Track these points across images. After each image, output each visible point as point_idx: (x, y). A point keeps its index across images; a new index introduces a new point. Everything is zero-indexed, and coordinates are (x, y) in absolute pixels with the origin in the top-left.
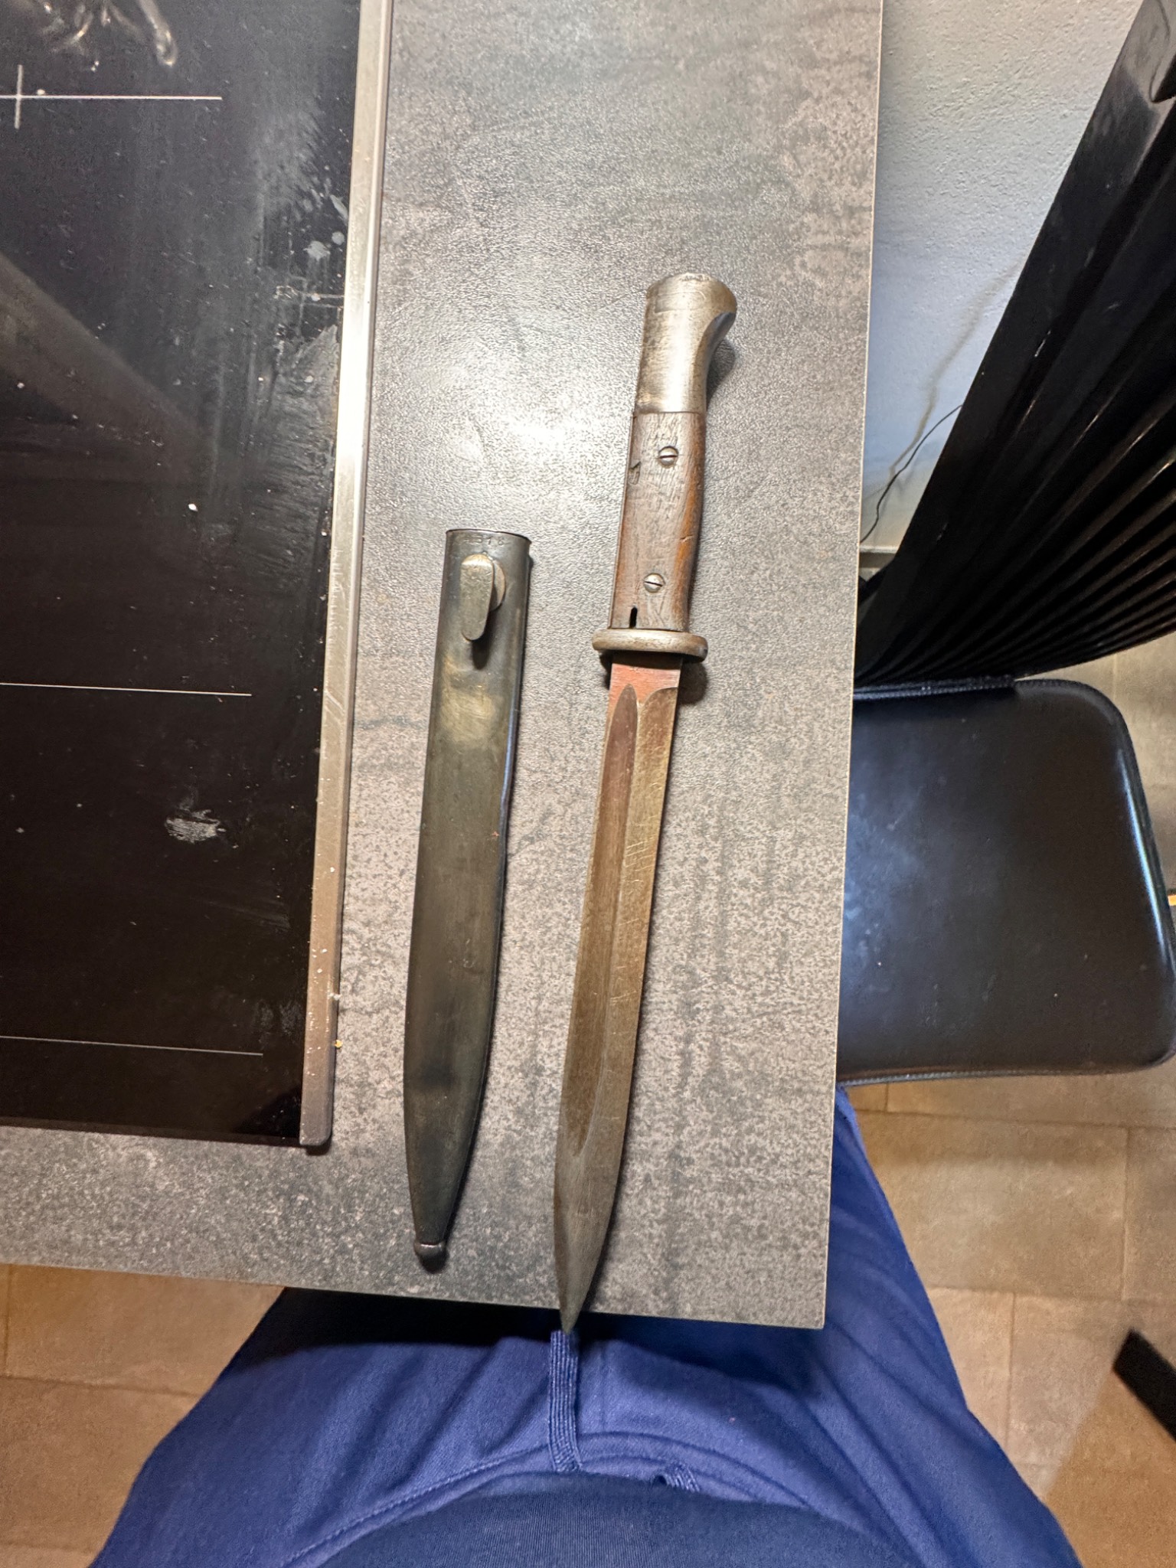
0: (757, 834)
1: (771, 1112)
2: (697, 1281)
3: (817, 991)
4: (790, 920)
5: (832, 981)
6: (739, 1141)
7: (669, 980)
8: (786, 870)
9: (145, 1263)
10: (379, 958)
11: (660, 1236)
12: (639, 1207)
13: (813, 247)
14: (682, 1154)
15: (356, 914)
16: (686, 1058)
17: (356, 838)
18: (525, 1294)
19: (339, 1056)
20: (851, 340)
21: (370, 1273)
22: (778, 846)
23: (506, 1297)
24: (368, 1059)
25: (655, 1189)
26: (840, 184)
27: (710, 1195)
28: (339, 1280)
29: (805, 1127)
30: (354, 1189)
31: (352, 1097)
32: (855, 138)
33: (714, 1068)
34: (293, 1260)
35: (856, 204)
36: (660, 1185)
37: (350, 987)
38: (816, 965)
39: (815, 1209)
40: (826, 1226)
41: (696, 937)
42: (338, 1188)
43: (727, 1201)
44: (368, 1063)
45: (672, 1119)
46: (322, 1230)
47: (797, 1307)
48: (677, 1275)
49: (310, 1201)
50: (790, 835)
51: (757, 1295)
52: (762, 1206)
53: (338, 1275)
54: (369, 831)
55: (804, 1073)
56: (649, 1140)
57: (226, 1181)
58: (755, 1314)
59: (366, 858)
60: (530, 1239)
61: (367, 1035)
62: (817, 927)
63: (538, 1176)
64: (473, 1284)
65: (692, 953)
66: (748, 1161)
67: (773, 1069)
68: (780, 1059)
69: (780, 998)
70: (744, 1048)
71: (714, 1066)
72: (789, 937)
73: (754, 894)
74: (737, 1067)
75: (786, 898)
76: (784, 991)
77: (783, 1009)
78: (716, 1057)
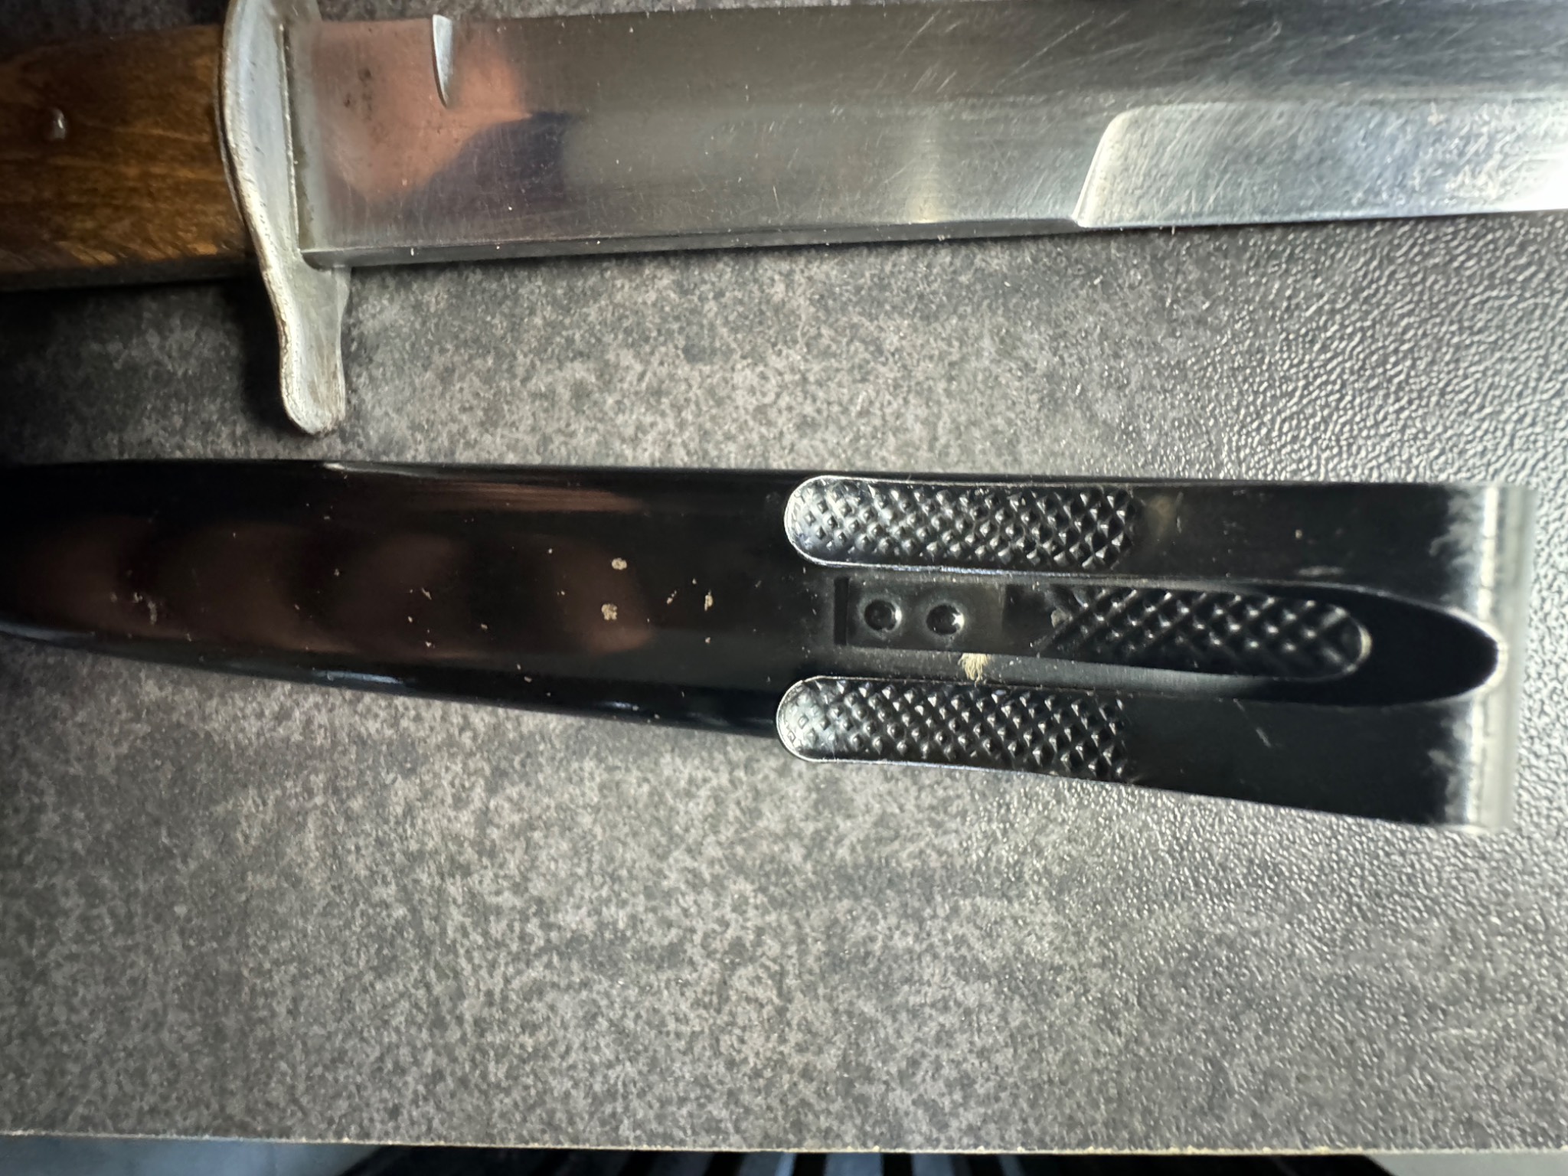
67: (264, 949)
68: (293, 969)
69: (470, 959)
70: (302, 850)
71: (238, 765)
72: (668, 974)
73: (799, 836)
74: (247, 838)
75: (803, 953)
76: (493, 965)
77: (437, 967)
78: (263, 766)
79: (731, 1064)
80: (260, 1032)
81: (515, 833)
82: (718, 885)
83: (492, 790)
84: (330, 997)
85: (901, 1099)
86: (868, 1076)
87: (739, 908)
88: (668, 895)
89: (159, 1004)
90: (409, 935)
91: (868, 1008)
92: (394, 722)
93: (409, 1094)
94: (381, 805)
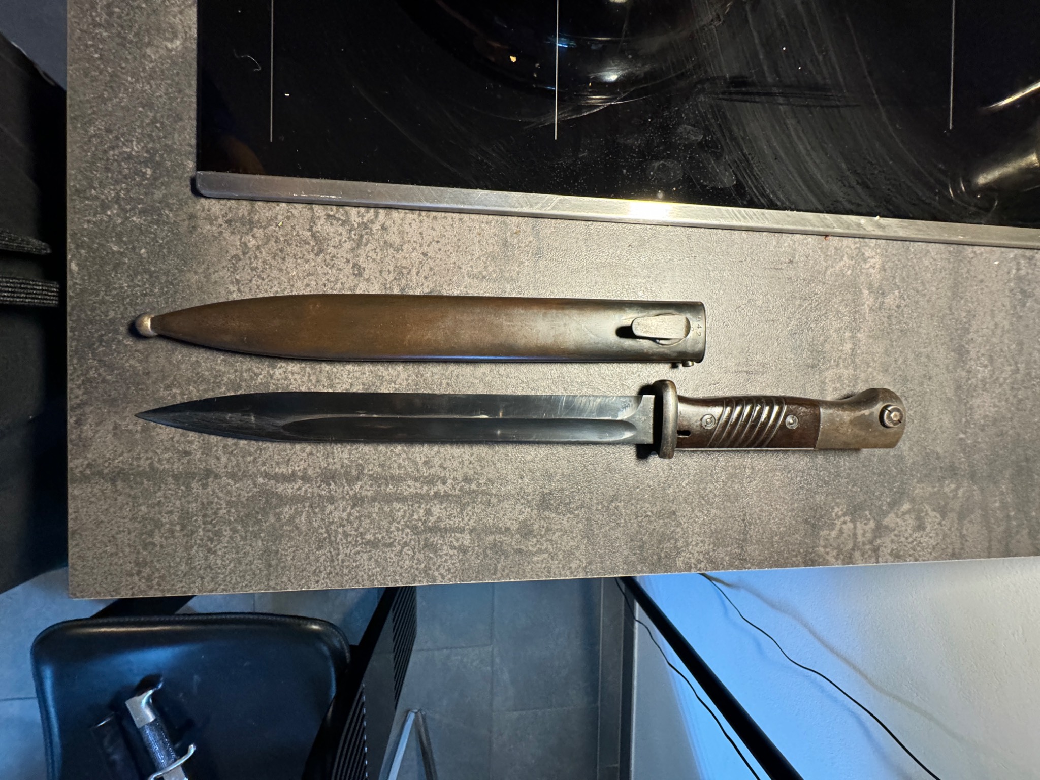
0: (466, 519)
1: (251, 545)
2: (103, 497)
3: (350, 572)
4: (403, 548)
5: (358, 583)
6: (225, 523)
7: (352, 461)
8: (440, 542)
9: (78, 33)
10: (357, 237)
11: (139, 466)
12: (163, 448)
13: (855, 528)
14: (211, 480)
15: (391, 218)
16: (290, 478)
17: (450, 219)
18: (79, 360)
19: (274, 204)
20: (799, 558)
21: (86, 229)
22: (458, 535)
23: (74, 344)
24: (273, 228)
25: (179, 460)
26: (892, 541)
27: (178, 503)
28: (77, 202)
29: (241, 572)
30: (160, 215)
31: (240, 215)
32: (919, 549)
33: (283, 500)
34: (93, 163)
35: (881, 553)
36: (183, 463)
37: (331, 213)
38: (369, 570)
39: (173, 585)
40: (159, 595)
41: (387, 480)
42: (160, 203)
43: (173, 517)
44: (270, 228)
45: (240, 470)
46: (122, 189)
47: (87, 578)
48: (106, 481)
49: (147, 179)
50: (466, 543)
51: (95, 545)
52: (172, 545)
53: (82, 202)
54: (456, 229)
55: (283, 568)
56: (220, 453)
57: (158, 107)
58: (77, 545)
59: (436, 228)
60: (127, 361)
61: (293, 227)
62: (399, 568)
63: (183, 366)
64: (83, 316)
65: (374, 479)
66: (209, 531)
67: (286, 544)
68: (294, 549)
69: (342, 545)
70: (300, 521)
71: (285, 500)
72: (389, 549)
73: (421, 520)
74: (285, 517)
75: (419, 544)
76: (348, 547)
77: (333, 548)
78: (292, 501)
79: (401, 568)
80: (282, 565)
81: (357, 518)
82: (403, 530)
83: (352, 508)
84: (303, 556)
85: (436, 574)
86: (430, 569)
87: (407, 535)
88: (391, 532)
89: (252, 559)
90: (327, 540)
91: (431, 555)
92: (329, 492)
93: (322, 577)
94: (324, 511)
